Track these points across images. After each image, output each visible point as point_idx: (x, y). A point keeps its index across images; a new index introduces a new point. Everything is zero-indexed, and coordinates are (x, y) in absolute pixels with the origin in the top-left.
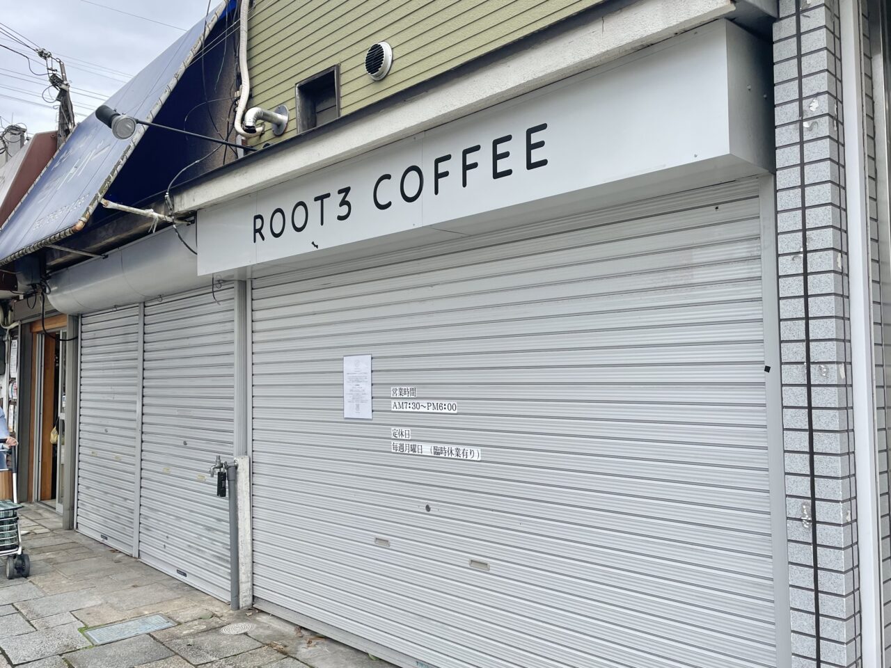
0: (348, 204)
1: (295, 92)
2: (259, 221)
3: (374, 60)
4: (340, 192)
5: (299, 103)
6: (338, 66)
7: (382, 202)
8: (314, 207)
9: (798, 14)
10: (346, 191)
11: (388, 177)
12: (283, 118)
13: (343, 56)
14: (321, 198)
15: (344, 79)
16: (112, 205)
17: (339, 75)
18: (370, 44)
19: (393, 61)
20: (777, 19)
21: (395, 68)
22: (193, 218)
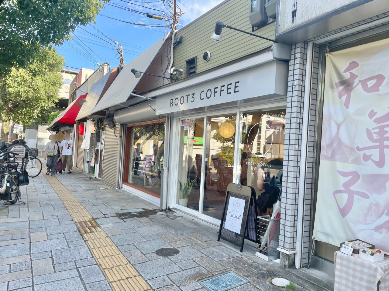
0: (194, 98)
1: (185, 63)
2: (172, 101)
3: (205, 57)
4: (192, 94)
5: (186, 66)
6: (196, 57)
7: (202, 98)
8: (186, 98)
9: (295, 59)
10: (193, 94)
11: (203, 91)
12: (181, 70)
13: (198, 54)
14: (187, 96)
15: (198, 61)
17: (197, 59)
18: (205, 51)
19: (210, 57)
20: (290, 60)
21: (211, 59)
22: (155, 98)
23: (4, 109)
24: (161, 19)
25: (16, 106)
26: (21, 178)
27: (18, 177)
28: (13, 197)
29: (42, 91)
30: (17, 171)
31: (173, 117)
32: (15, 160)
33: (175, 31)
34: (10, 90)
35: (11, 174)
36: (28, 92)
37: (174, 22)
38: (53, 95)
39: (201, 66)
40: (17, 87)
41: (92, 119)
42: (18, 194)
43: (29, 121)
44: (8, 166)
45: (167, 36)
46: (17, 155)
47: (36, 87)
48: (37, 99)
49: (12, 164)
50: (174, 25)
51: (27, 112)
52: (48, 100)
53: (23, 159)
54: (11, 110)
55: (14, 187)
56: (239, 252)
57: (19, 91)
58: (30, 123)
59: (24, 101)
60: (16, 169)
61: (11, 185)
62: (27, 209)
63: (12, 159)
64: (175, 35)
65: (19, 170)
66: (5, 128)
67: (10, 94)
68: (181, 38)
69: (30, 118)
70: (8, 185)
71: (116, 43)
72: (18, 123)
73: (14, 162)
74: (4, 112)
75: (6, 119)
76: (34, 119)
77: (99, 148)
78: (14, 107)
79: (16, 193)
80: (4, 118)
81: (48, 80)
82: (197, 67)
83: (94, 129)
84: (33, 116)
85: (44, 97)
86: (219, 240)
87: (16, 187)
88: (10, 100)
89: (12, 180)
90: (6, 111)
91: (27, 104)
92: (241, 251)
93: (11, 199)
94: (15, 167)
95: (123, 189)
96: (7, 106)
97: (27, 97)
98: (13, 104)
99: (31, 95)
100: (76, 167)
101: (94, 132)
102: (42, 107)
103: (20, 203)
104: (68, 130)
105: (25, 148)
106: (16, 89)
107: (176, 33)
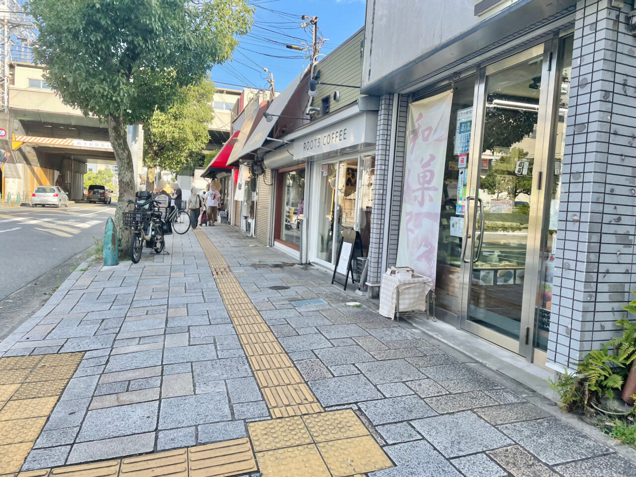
0: (319, 143)
1: (321, 102)
2: (305, 145)
3: (335, 96)
4: (319, 139)
5: (323, 104)
6: (329, 96)
7: (324, 143)
8: (314, 142)
11: (326, 136)
12: (319, 109)
13: (330, 93)
14: (315, 140)
16: (269, 139)
17: (329, 99)
18: (335, 91)
19: (338, 97)
20: (379, 110)
21: (340, 99)
22: (292, 141)
23: (149, 153)
24: (301, 50)
25: (162, 148)
26: (165, 227)
27: (162, 226)
28: (159, 245)
29: (188, 131)
30: (160, 221)
31: (313, 162)
32: (159, 210)
33: (315, 63)
34: (154, 130)
35: (156, 223)
36: (174, 132)
37: (315, 53)
38: (201, 134)
39: (333, 106)
40: (161, 127)
41: (246, 164)
42: (163, 243)
43: (177, 167)
44: (152, 215)
45: (306, 70)
46: (160, 203)
47: (182, 127)
48: (184, 140)
49: (156, 213)
50: (314, 55)
51: (175, 155)
52: (196, 140)
53: (166, 208)
54: (156, 154)
55: (159, 237)
56: (343, 290)
57: (164, 132)
58: (178, 169)
59: (171, 142)
60: (160, 219)
61: (155, 234)
62: (170, 258)
63: (156, 209)
64: (315, 68)
65: (163, 220)
66: (150, 176)
67: (154, 135)
68: (319, 72)
69: (178, 163)
70: (153, 233)
71: (265, 71)
72: (165, 169)
73: (159, 212)
74: (148, 156)
75: (151, 166)
76: (183, 164)
77: (255, 200)
78: (160, 150)
79: (160, 242)
80: (149, 163)
81: (195, 116)
82: (331, 107)
83: (249, 175)
84: (181, 160)
85: (191, 137)
86: (332, 283)
87: (160, 237)
88: (155, 142)
89: (156, 229)
90: (150, 155)
91: (173, 145)
92: (345, 290)
93: (156, 246)
94: (159, 217)
95: (275, 247)
96: (152, 149)
97: (173, 138)
98: (158, 146)
99: (176, 135)
100: (235, 225)
101: (249, 180)
102: (189, 149)
103: (165, 253)
104: (227, 176)
105: (167, 197)
106: (160, 130)
107: (315, 66)
